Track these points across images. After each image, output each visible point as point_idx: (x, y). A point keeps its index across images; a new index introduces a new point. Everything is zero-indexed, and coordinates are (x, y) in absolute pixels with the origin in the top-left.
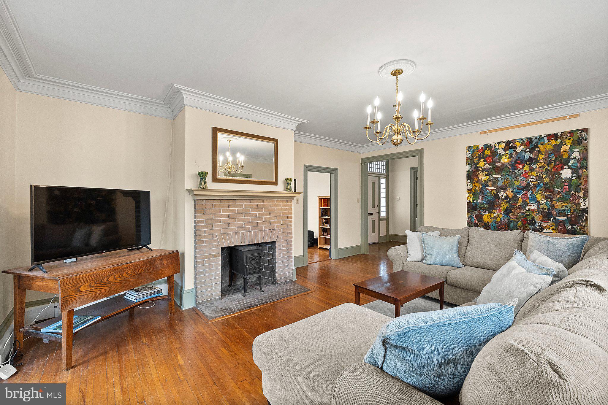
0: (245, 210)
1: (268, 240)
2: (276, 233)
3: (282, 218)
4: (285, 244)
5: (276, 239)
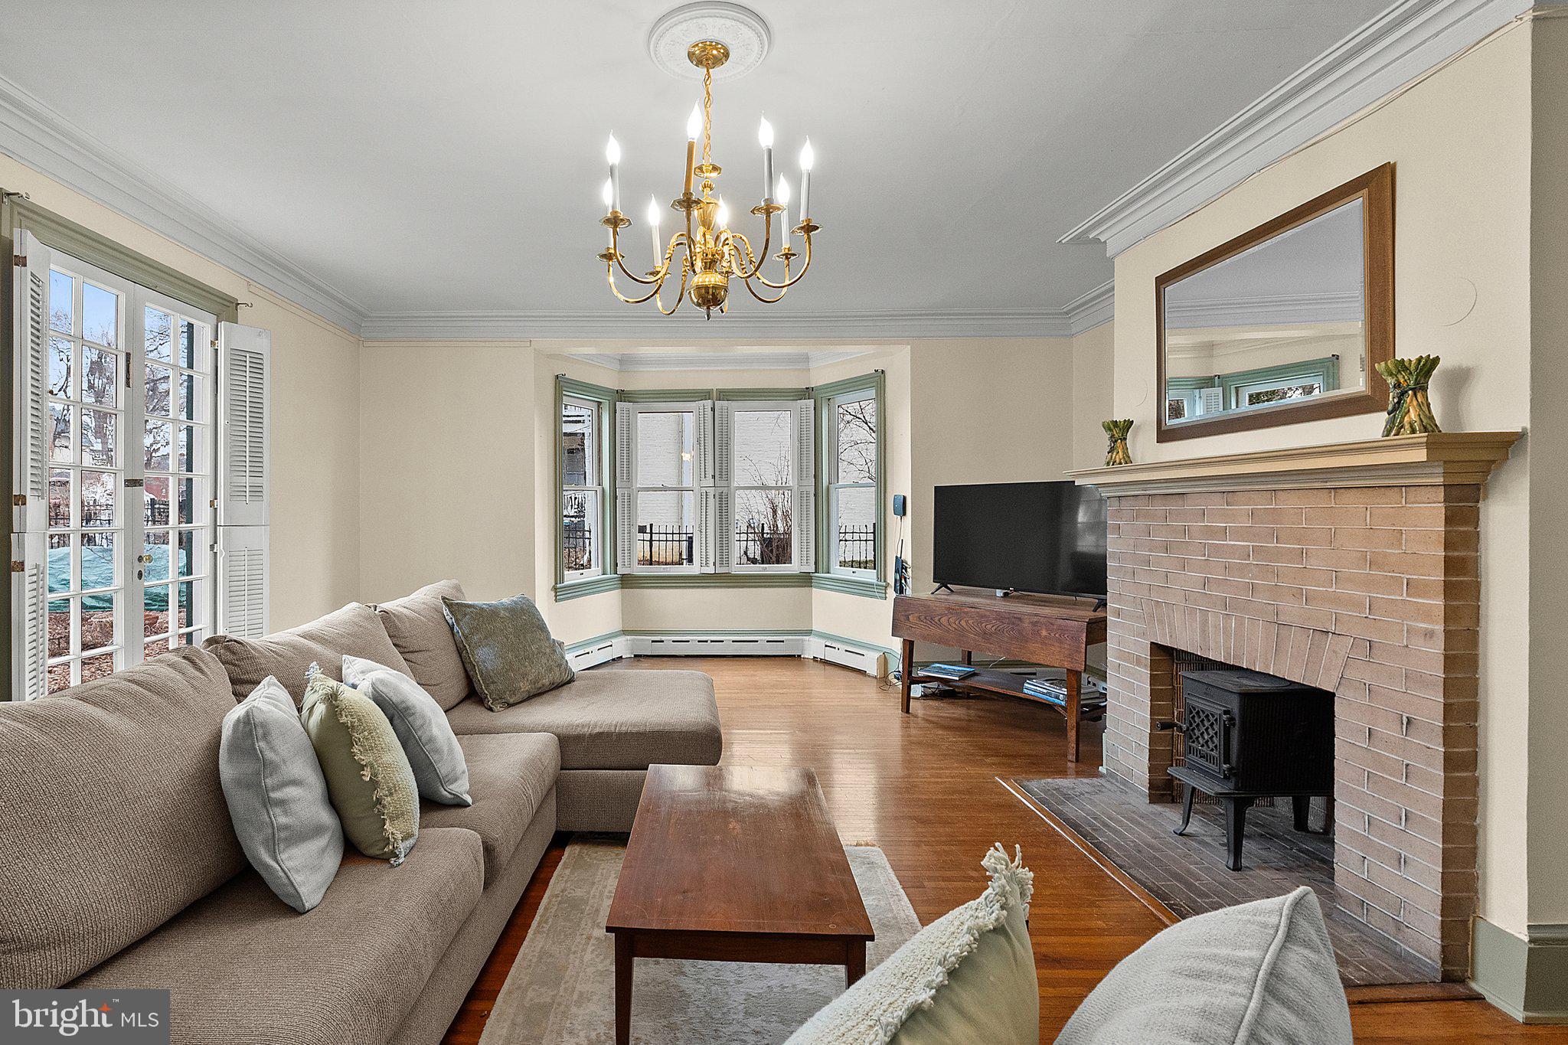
0: (1210, 532)
1: (1294, 671)
2: (1336, 650)
3: (1368, 583)
4: (1390, 730)
5: (1335, 681)
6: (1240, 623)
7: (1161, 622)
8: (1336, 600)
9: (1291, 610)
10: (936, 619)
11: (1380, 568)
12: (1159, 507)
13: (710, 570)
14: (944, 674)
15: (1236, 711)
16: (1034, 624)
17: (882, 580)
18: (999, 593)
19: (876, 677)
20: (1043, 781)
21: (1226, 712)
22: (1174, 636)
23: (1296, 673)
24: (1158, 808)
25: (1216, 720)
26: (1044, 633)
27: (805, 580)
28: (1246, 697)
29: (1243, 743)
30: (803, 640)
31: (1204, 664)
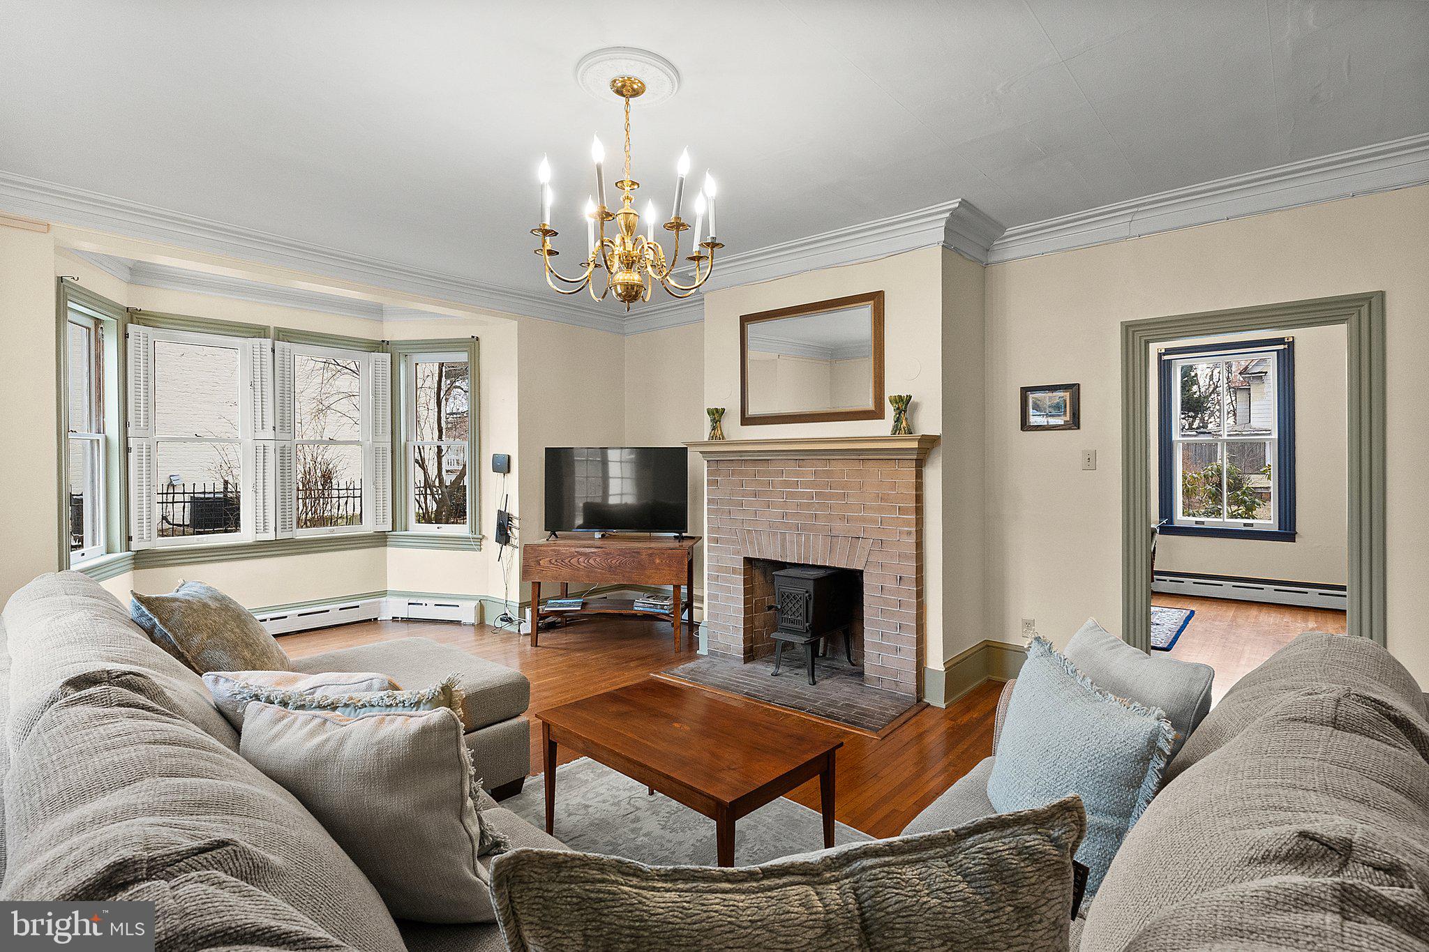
0: (787, 484)
1: (840, 561)
2: (863, 548)
3: (880, 509)
4: (891, 584)
5: (864, 564)
6: (807, 539)
7: (751, 543)
8: (864, 520)
9: (839, 527)
10: (566, 561)
11: (886, 501)
12: (751, 468)
13: (270, 536)
14: (559, 607)
15: (812, 590)
16: (650, 555)
17: (477, 533)
18: (598, 535)
19: (473, 625)
20: (679, 668)
21: (807, 592)
22: (761, 551)
23: (842, 564)
24: (749, 666)
25: (800, 598)
26: (658, 561)
27: (380, 539)
28: (817, 581)
29: (814, 608)
30: (379, 602)
31: (783, 565)
